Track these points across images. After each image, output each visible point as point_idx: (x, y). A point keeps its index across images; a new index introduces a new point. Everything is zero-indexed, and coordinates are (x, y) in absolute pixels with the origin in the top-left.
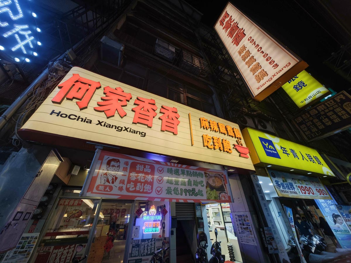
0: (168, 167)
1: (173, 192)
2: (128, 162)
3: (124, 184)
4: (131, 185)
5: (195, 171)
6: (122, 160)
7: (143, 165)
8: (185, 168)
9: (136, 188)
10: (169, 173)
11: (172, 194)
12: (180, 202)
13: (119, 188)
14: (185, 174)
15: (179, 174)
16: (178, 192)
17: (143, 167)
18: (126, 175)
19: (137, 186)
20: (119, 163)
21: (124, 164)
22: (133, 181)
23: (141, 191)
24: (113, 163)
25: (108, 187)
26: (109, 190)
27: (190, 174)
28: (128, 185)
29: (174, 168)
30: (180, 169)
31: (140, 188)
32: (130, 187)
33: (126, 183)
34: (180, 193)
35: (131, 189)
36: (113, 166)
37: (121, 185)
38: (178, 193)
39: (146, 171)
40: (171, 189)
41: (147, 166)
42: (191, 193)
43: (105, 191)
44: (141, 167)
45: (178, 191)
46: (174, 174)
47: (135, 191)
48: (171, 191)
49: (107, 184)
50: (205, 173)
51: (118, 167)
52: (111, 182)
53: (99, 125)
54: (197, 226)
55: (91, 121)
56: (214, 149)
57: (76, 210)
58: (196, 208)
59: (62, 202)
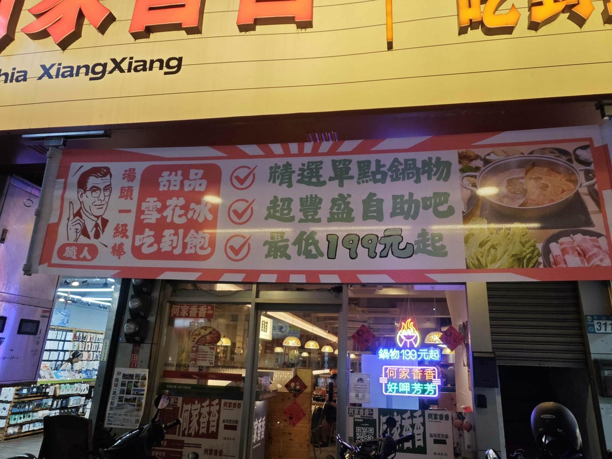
0: (272, 162)
1: (292, 250)
2: (134, 169)
3: (127, 237)
4: (147, 237)
5: (402, 157)
6: (117, 168)
7: (180, 172)
8: (354, 152)
9: (161, 246)
10: (278, 182)
11: (289, 257)
12: (322, 281)
13: (114, 248)
14: (352, 178)
15: (322, 179)
16: (317, 248)
17: (179, 178)
18: (129, 211)
19: (163, 240)
20: (108, 177)
21: (124, 179)
22: (150, 226)
23: (177, 251)
24: (92, 181)
25: (86, 248)
26: (89, 257)
27: (378, 171)
28: (138, 237)
29: (297, 163)
30: (327, 161)
31: (174, 245)
32: (143, 244)
33: (130, 233)
34: (324, 250)
35: (145, 250)
36: (95, 189)
37: (119, 240)
38: (314, 252)
39: (191, 188)
40: (287, 240)
41: (193, 172)
42: (380, 248)
43: (78, 259)
44: (172, 178)
45: (316, 243)
46: (299, 181)
47: (158, 255)
48: (287, 247)
49: (83, 240)
50: (462, 158)
51: (106, 189)
52: (92, 234)
53: (46, 78)
54: (598, 391)
55: (26, 72)
56: (534, 26)
57: (205, 328)
58: (590, 329)
59: (175, 310)
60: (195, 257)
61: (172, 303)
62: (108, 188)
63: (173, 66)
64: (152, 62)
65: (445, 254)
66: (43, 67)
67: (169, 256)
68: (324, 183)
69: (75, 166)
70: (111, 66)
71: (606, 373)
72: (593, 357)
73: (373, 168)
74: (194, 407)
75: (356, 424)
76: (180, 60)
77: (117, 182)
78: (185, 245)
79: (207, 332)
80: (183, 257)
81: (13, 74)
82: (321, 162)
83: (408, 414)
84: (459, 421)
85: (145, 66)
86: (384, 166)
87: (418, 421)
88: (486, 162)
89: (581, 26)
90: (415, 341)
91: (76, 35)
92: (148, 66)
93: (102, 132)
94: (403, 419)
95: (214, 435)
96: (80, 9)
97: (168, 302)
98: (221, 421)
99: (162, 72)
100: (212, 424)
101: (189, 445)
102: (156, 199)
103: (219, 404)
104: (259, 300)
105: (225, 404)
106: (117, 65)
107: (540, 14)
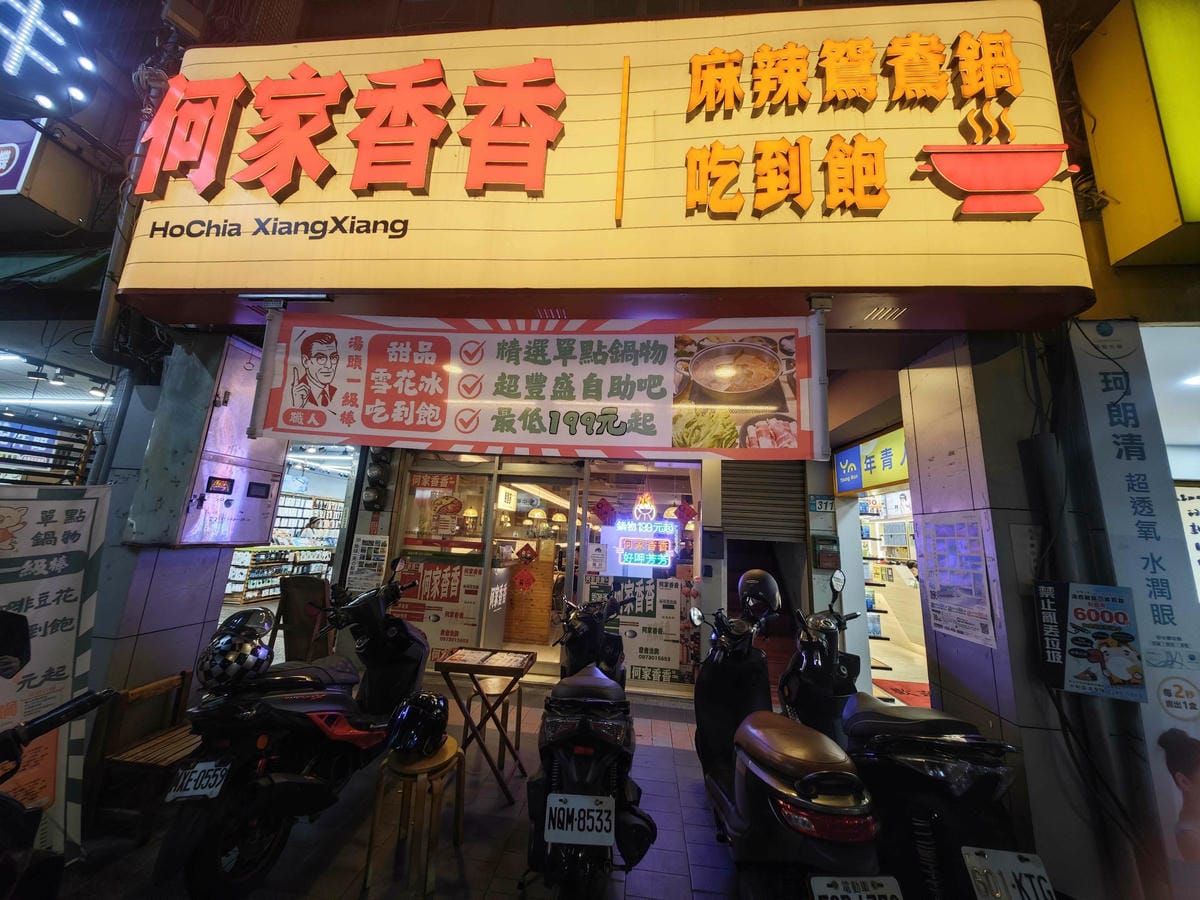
0: (500, 338)
1: (518, 425)
2: (361, 338)
3: (357, 406)
4: (378, 409)
5: (622, 338)
6: (343, 335)
7: (408, 344)
8: (580, 331)
9: (393, 416)
10: (506, 359)
11: (514, 432)
12: (544, 454)
13: (343, 415)
14: (575, 358)
15: (547, 358)
16: (541, 424)
17: (408, 349)
18: (359, 381)
19: (395, 410)
20: (334, 344)
21: (350, 346)
22: (382, 397)
23: (409, 422)
24: (316, 347)
25: (313, 415)
26: (317, 424)
27: (599, 352)
28: (368, 407)
29: (524, 340)
30: (553, 339)
31: (406, 416)
32: (373, 414)
33: (360, 402)
34: (547, 426)
35: (376, 419)
36: (320, 356)
37: (348, 408)
38: (538, 427)
39: (421, 361)
40: (514, 416)
41: (421, 344)
42: (597, 425)
43: (305, 425)
44: (401, 349)
45: (539, 419)
46: (526, 359)
47: (389, 425)
48: (513, 422)
49: (310, 406)
50: (679, 342)
51: (332, 357)
52: (319, 401)
53: (261, 233)
54: (812, 563)
55: (239, 225)
56: (757, 213)
57: (447, 498)
58: (812, 507)
59: (417, 479)
60: (426, 428)
61: (413, 473)
62: (335, 355)
63: (398, 229)
64: (376, 223)
65: (655, 433)
66: (258, 221)
67: (401, 426)
68: (549, 362)
69: (297, 330)
70: (331, 225)
71: (821, 547)
72: (812, 532)
73: (595, 349)
74: (435, 573)
75: (592, 590)
76: (405, 223)
77: (345, 351)
78: (416, 417)
79: (449, 502)
80: (414, 427)
81: (225, 226)
82: (547, 341)
83: (641, 582)
84: (687, 589)
85: (368, 227)
86: (605, 347)
87: (650, 588)
88: (700, 347)
89: (801, 218)
90: (651, 514)
91: (293, 188)
92: (371, 227)
93: (324, 296)
94: (636, 586)
95: (455, 599)
96: (296, 159)
97: (410, 471)
98: (462, 587)
99: (387, 235)
100: (453, 589)
101: (430, 608)
102: (385, 370)
103: (461, 570)
104: (501, 472)
105: (466, 571)
106: (339, 224)
107: (764, 201)
